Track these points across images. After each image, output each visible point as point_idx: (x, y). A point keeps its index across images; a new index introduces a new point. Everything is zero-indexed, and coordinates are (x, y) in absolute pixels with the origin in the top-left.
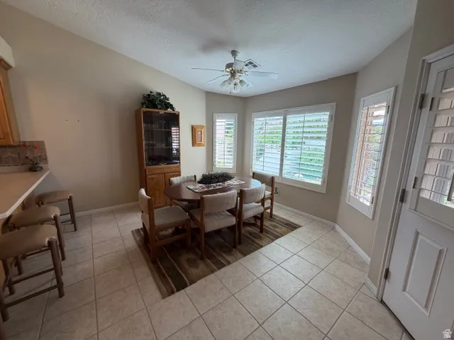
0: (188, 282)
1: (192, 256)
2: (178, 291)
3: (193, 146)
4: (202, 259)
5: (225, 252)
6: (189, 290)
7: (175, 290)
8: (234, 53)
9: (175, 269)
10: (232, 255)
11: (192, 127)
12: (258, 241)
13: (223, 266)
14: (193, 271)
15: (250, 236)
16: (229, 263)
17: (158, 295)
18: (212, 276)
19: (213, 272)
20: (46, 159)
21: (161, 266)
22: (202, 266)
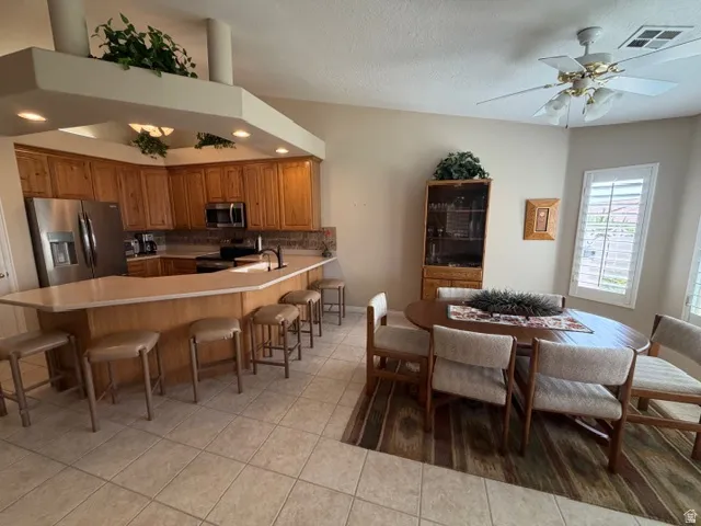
0: (379, 444)
1: (416, 417)
2: (361, 445)
3: (525, 237)
4: (427, 431)
5: (474, 448)
6: (373, 455)
7: (359, 441)
8: (583, 36)
9: (382, 417)
10: (483, 461)
11: (528, 202)
12: (577, 482)
13: (449, 465)
14: (399, 437)
15: (562, 457)
16: (463, 469)
17: (340, 432)
18: (415, 465)
19: (424, 459)
20: (335, 245)
21: (371, 404)
22: (416, 440)
